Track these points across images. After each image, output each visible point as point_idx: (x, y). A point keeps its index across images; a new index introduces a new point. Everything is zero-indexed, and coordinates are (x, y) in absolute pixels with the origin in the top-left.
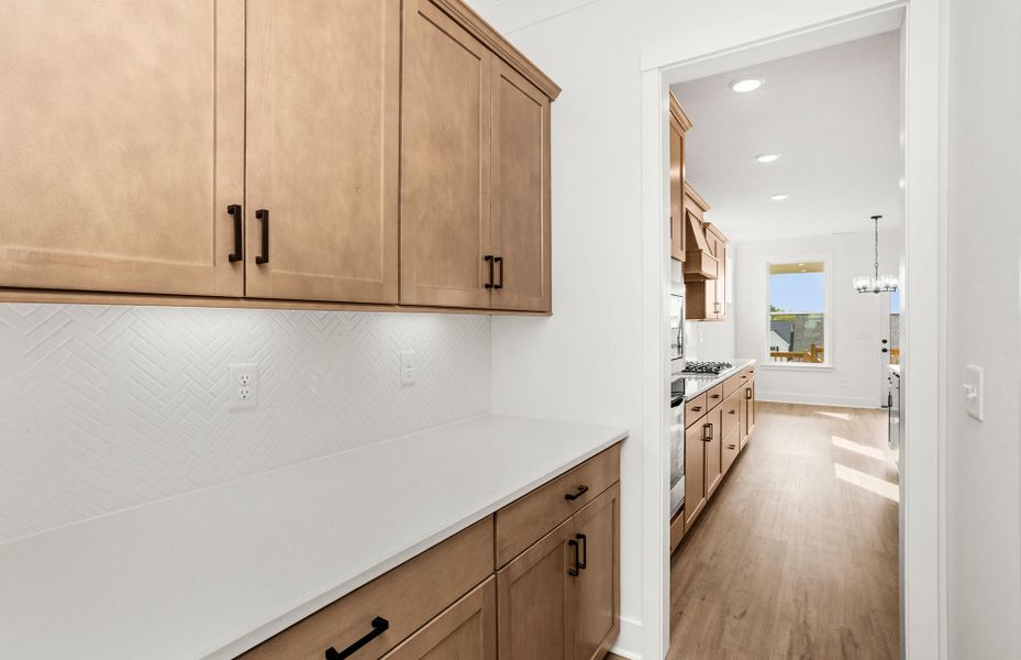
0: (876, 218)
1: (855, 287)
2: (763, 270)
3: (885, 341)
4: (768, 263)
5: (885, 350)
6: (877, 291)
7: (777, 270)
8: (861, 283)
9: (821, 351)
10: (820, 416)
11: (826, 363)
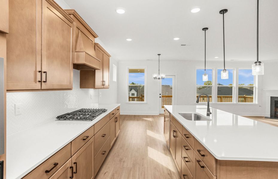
0: (159, 55)
1: (153, 77)
2: (127, 71)
3: (160, 94)
4: (128, 68)
5: (160, 97)
6: (159, 79)
7: (131, 71)
8: (155, 76)
9: (144, 96)
10: (143, 120)
11: (145, 102)
